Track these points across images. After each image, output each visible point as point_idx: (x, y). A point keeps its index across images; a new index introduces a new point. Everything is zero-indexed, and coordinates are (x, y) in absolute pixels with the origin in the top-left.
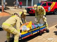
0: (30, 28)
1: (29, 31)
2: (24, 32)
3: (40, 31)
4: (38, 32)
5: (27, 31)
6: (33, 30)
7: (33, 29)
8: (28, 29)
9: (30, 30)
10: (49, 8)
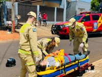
0: (62, 62)
1: (59, 67)
2: (51, 69)
3: (79, 68)
4: (76, 69)
5: (55, 68)
6: (66, 66)
7: (67, 64)
8: (58, 64)
9: (62, 66)
10: (95, 24)
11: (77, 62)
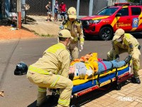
0: (95, 69)
2: (80, 79)
4: (113, 80)
10: (135, 21)
11: (114, 70)
